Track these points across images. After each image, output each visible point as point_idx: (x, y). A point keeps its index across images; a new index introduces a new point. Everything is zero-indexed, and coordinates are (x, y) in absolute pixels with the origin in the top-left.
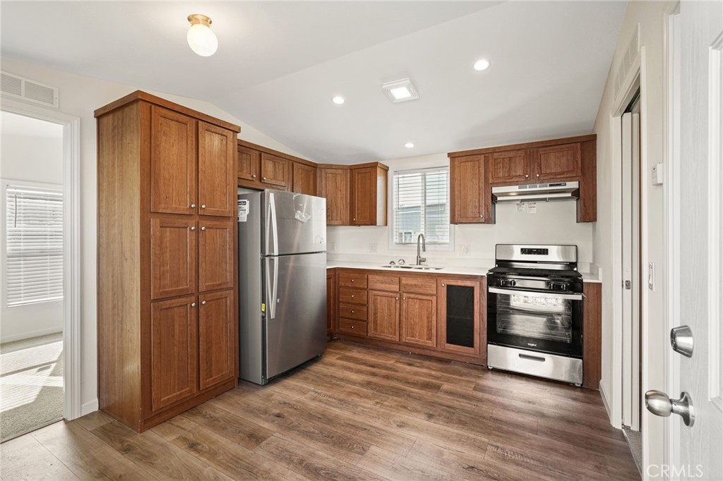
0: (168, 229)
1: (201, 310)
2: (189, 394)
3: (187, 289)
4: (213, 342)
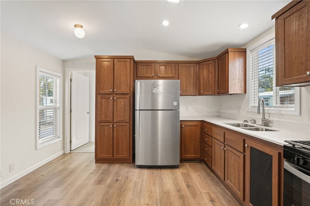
0: (103, 99)
1: (115, 129)
2: (109, 158)
3: (110, 120)
4: (120, 142)
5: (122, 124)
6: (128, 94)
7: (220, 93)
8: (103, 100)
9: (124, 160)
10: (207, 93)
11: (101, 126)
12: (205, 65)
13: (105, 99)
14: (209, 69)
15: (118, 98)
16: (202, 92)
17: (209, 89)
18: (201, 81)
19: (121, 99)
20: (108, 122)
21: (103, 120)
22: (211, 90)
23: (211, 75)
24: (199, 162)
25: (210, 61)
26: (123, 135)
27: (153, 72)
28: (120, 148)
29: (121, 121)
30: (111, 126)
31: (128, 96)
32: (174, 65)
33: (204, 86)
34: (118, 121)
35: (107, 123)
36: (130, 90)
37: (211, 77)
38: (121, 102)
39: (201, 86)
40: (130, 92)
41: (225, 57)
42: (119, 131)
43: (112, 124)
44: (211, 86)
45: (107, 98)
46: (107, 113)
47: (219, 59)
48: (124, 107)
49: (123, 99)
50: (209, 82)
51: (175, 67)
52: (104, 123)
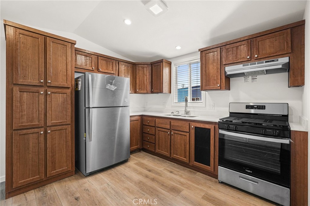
5: (60, 127)
6: (68, 88)
7: (154, 92)
8: (25, 95)
9: (63, 175)
10: (142, 92)
11: (20, 135)
12: (141, 68)
13: (28, 93)
14: (144, 71)
15: (54, 93)
16: (138, 90)
17: (144, 88)
18: (137, 80)
19: (58, 94)
20: (34, 128)
21: (24, 126)
22: (145, 90)
23: (145, 77)
24: (139, 152)
25: (145, 65)
26: (62, 142)
27: (94, 65)
28: (57, 161)
29: (58, 124)
30: (42, 132)
31: (69, 91)
32: (115, 62)
33: (139, 85)
34: (54, 124)
35: (33, 130)
36: (71, 83)
37: (145, 79)
38: (58, 98)
39: (137, 85)
40: (72, 85)
41: (160, 65)
42: (55, 138)
43: (43, 129)
44: (145, 86)
45: (34, 92)
46: (33, 114)
47: (153, 65)
48: (63, 104)
49: (60, 94)
50: (144, 83)
51: (116, 64)
52: (28, 130)
